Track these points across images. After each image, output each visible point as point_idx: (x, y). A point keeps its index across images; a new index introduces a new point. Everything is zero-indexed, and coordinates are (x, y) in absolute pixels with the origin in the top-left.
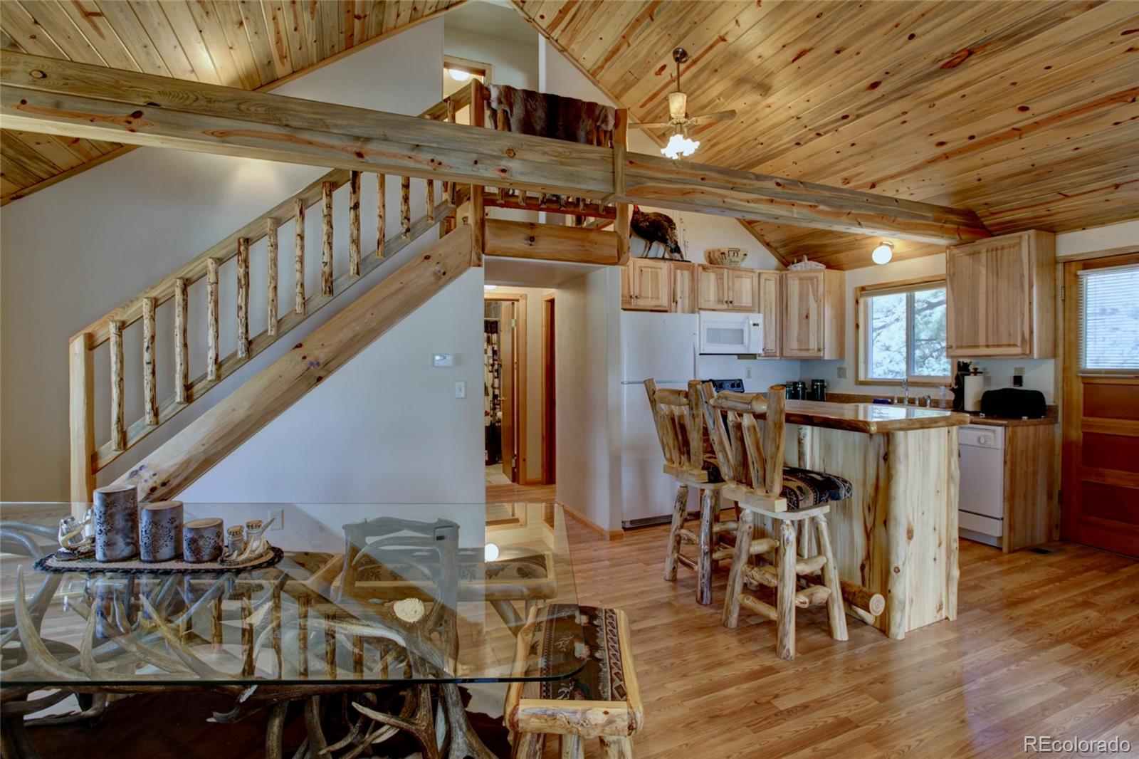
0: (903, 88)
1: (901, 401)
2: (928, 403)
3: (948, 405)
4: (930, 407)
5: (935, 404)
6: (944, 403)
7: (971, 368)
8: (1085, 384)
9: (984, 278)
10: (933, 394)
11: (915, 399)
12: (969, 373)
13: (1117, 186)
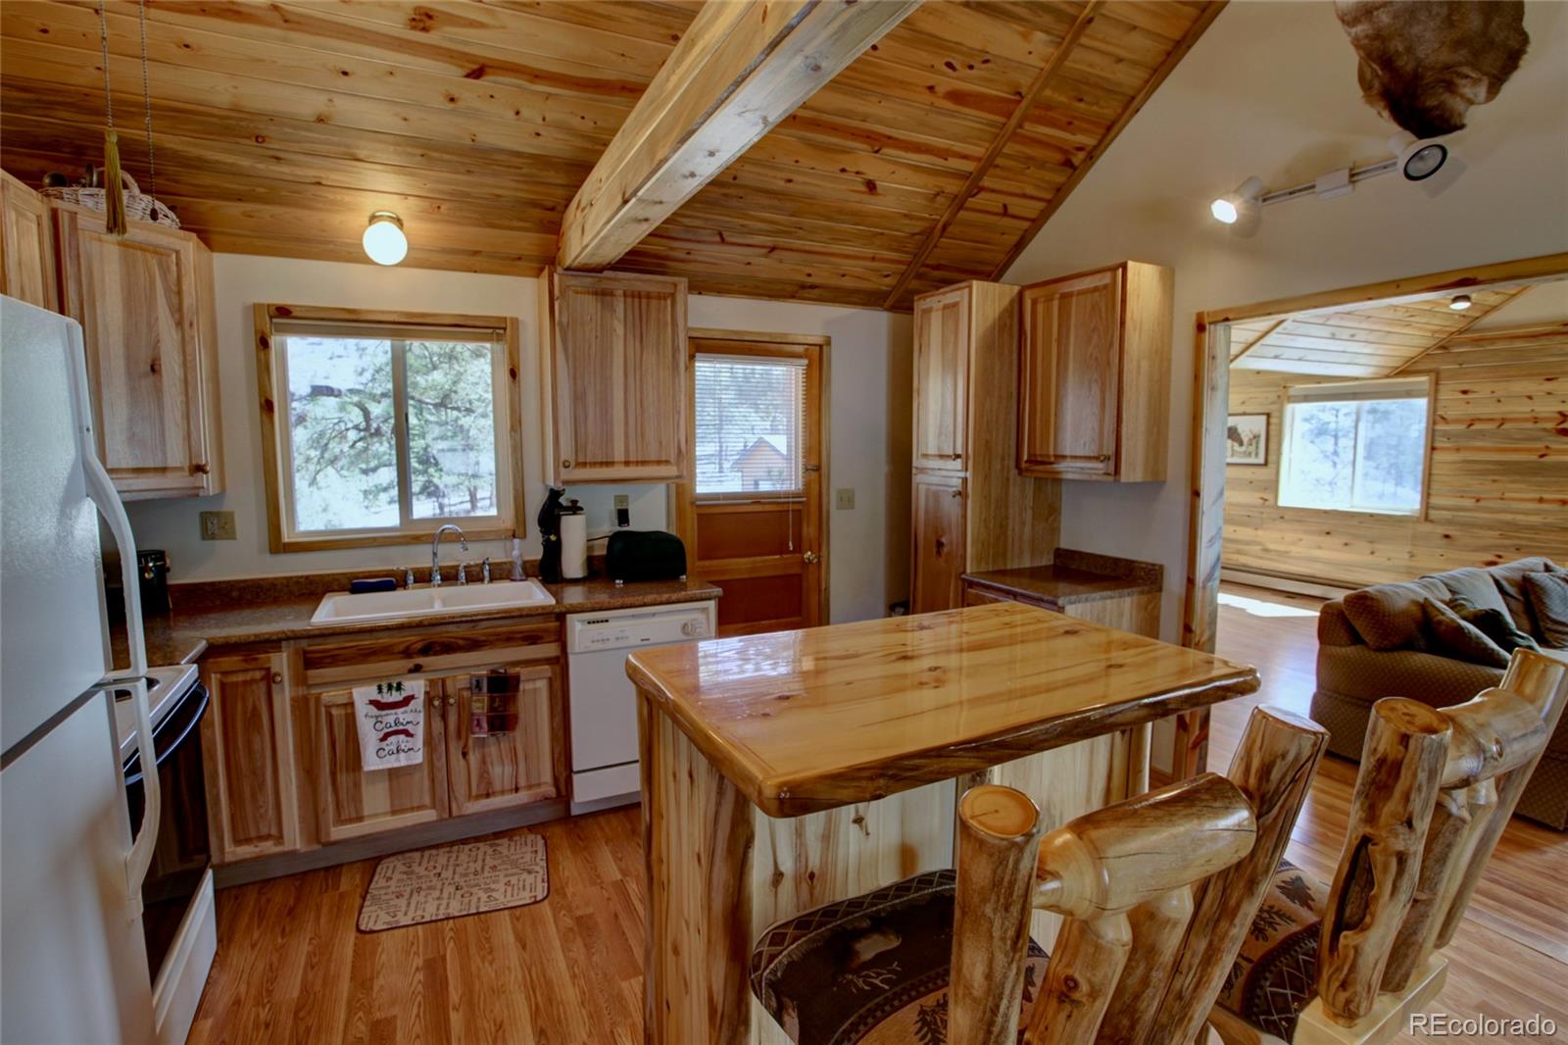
1: (423, 578)
2: (486, 573)
3: (531, 571)
4: (492, 580)
5: (500, 573)
6: (518, 570)
7: (563, 500)
8: (699, 515)
9: (622, 342)
10: (496, 553)
11: (456, 568)
12: (566, 509)
13: (773, 249)
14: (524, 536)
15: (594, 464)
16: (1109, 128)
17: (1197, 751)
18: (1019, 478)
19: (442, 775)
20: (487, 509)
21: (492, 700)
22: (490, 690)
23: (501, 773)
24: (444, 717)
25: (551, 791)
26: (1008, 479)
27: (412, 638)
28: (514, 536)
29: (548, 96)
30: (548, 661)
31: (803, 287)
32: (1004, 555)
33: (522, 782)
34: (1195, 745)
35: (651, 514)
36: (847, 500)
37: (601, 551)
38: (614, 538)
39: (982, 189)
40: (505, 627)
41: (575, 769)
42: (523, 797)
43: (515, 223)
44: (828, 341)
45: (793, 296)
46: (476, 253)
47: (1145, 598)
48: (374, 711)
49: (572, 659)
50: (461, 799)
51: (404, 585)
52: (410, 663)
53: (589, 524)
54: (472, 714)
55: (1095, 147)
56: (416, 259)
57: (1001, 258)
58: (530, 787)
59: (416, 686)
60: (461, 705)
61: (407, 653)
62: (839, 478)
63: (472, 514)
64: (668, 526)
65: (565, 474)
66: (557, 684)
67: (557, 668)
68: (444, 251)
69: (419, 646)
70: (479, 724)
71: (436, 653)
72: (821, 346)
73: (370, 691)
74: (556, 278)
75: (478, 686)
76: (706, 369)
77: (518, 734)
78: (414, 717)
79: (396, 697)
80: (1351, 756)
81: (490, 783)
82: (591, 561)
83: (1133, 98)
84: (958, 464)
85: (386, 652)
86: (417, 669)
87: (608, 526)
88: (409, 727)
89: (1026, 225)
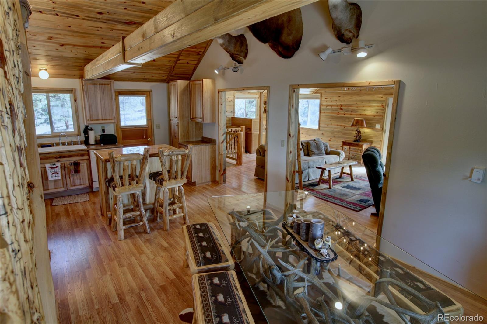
0: (106, 20)
1: (58, 144)
2: (72, 143)
3: (81, 143)
4: (73, 145)
5: (75, 143)
6: (79, 143)
7: (89, 128)
8: (122, 130)
9: (99, 95)
10: (74, 139)
11: (65, 142)
12: (90, 129)
13: (134, 72)
14: (80, 135)
15: (95, 120)
16: (205, 48)
17: (223, 176)
18: (191, 122)
19: (65, 182)
20: (71, 129)
21: (74, 167)
22: (74, 165)
23: (77, 182)
24: (65, 170)
25: (88, 185)
26: (189, 122)
27: (57, 155)
28: (78, 135)
29: (77, 48)
30: (86, 160)
31: (144, 79)
32: (189, 138)
33: (82, 183)
34: (222, 175)
35: (110, 130)
36: (158, 127)
37: (98, 138)
38: (101, 136)
39: (180, 60)
40: (77, 153)
41: (93, 181)
42: (82, 186)
43: (73, 69)
44: (151, 91)
45: (142, 81)
46: (65, 75)
47: (212, 146)
48: (50, 169)
49: (91, 159)
50: (69, 186)
51: (53, 146)
52: (57, 160)
53: (95, 133)
54: (71, 170)
55: (204, 52)
56: (51, 76)
57: (191, 72)
58: (84, 184)
59: (58, 164)
60: (68, 168)
61: (56, 158)
62: (156, 122)
63: (67, 131)
64: (115, 133)
65: (88, 122)
66: (88, 164)
67: (88, 161)
68: (57, 74)
69: (59, 156)
70: (72, 172)
71: (62, 158)
72: (150, 92)
73: (49, 165)
74: (83, 81)
75: (72, 164)
76: (121, 98)
77: (81, 174)
78: (58, 170)
79: (54, 166)
80: (262, 178)
81: (75, 183)
82: (96, 141)
83: (208, 43)
84: (176, 119)
85: (52, 158)
86: (58, 161)
87: (100, 133)
88: (58, 172)
89: (195, 65)
